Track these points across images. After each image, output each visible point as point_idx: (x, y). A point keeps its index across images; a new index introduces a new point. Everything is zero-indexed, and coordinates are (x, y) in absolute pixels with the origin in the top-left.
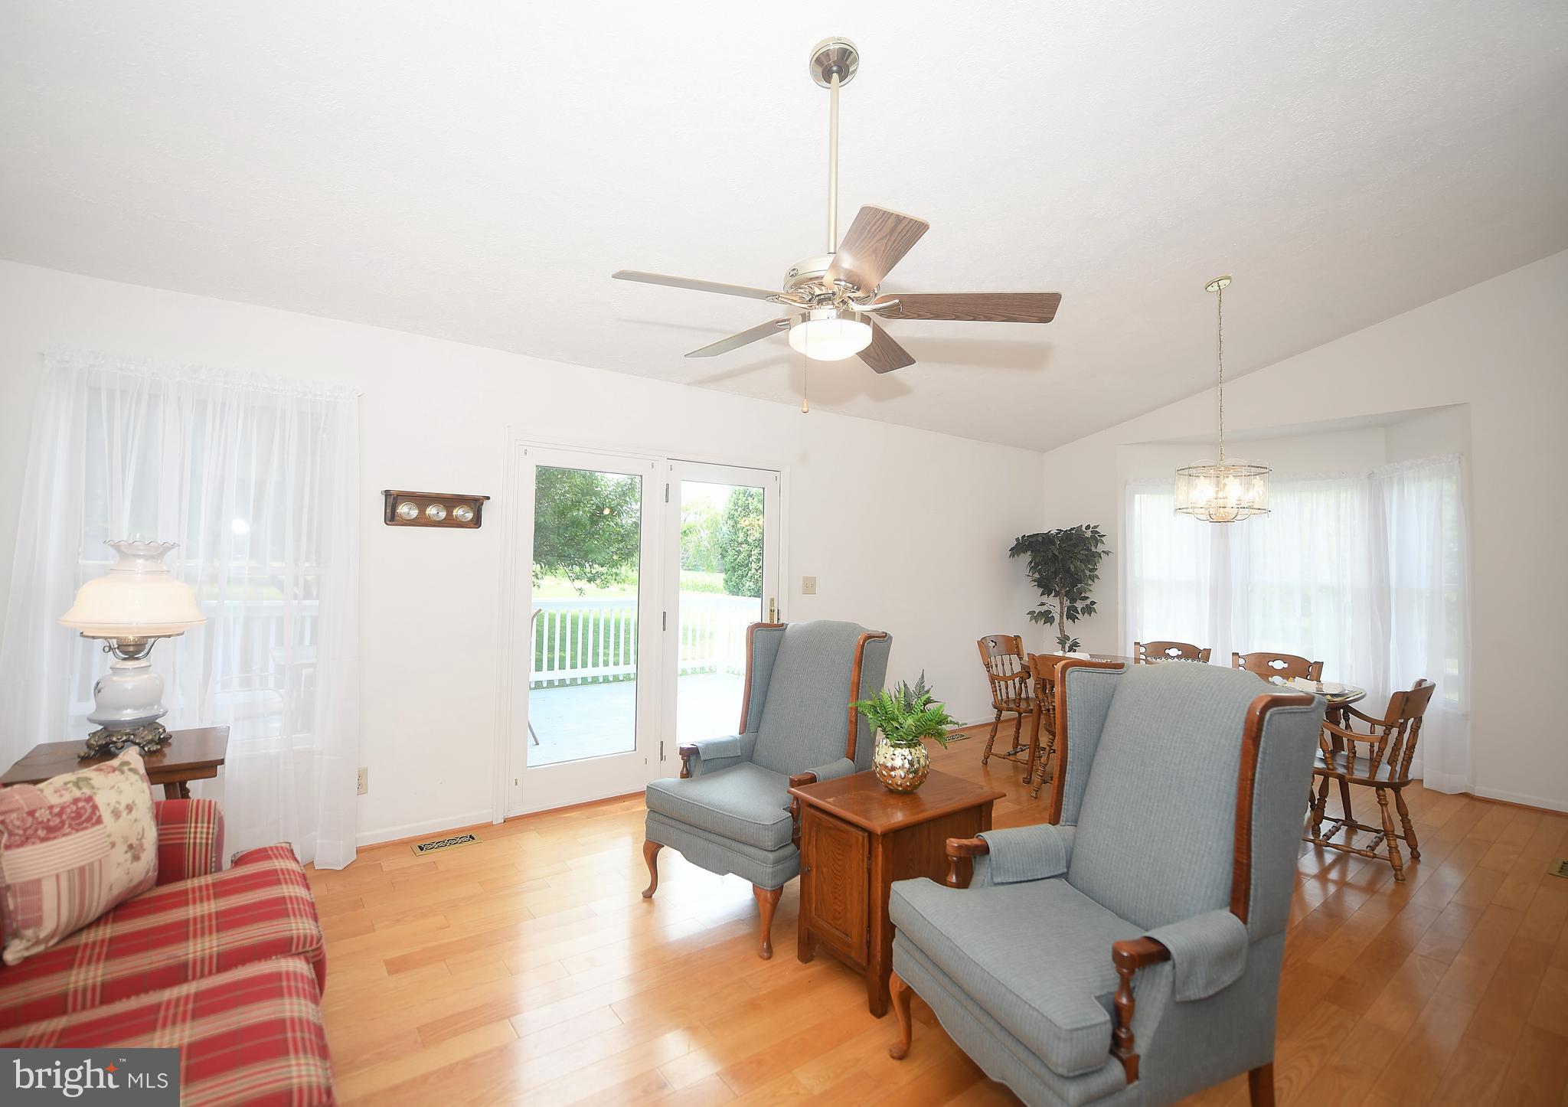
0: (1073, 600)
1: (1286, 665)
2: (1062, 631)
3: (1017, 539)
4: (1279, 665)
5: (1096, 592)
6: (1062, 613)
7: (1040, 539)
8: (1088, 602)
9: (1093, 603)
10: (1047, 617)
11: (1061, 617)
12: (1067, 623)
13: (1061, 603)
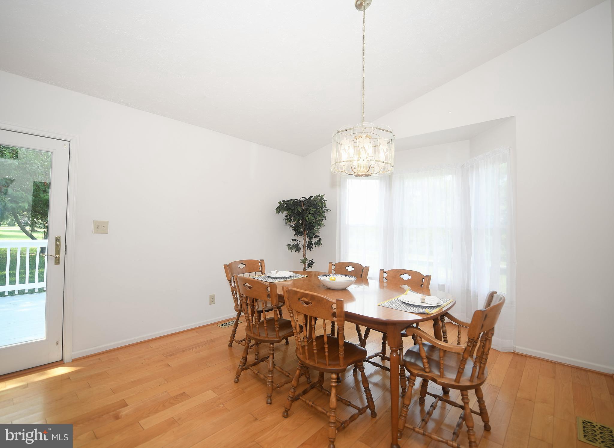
0: (310, 238)
1: (410, 278)
2: (304, 255)
3: (280, 202)
4: (406, 277)
5: (322, 232)
6: (305, 245)
7: (292, 202)
8: (318, 239)
9: (320, 239)
10: (296, 247)
11: (304, 248)
12: (307, 251)
13: (305, 240)
